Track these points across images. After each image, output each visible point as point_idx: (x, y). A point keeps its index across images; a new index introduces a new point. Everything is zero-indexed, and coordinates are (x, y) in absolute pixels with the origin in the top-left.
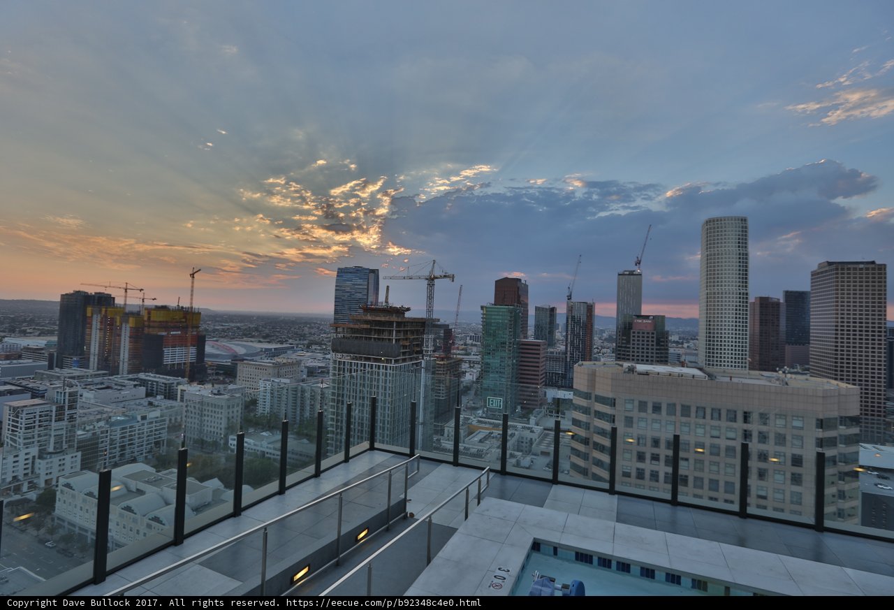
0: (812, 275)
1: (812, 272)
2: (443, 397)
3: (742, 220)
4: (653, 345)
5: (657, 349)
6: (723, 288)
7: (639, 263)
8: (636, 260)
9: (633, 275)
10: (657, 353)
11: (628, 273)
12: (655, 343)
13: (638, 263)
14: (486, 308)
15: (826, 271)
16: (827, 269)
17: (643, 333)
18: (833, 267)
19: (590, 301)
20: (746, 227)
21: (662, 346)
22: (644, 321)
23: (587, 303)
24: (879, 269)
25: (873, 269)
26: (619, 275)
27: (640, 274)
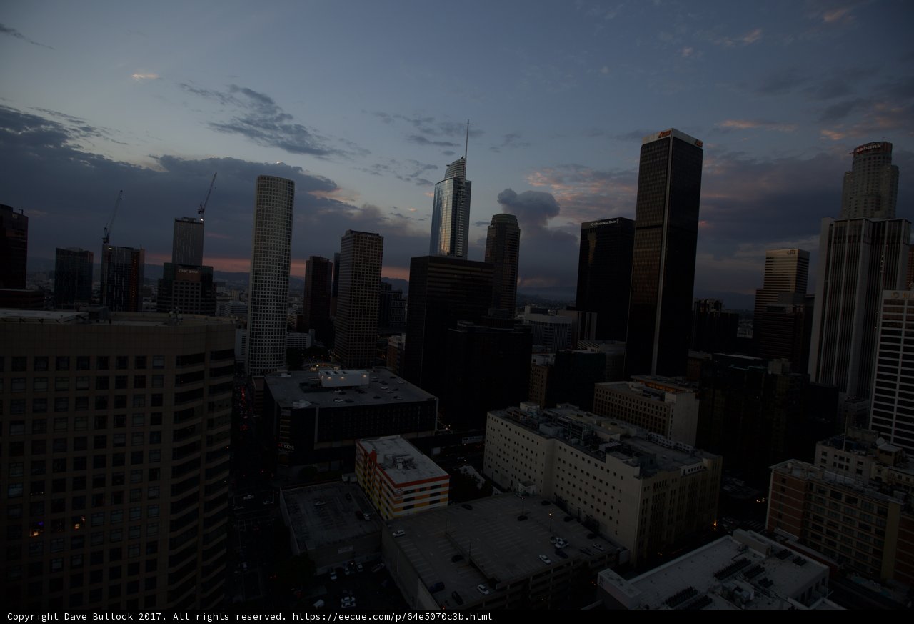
0: (342, 240)
1: (342, 238)
3: (289, 183)
4: (197, 297)
5: (202, 301)
6: (269, 243)
7: (203, 212)
8: (199, 207)
9: (192, 222)
10: (202, 305)
11: (187, 220)
12: (200, 295)
13: (201, 211)
15: (349, 238)
16: (350, 236)
17: (187, 284)
18: (353, 234)
19: (136, 247)
20: (292, 190)
21: (208, 297)
22: (190, 272)
23: (132, 249)
24: (380, 240)
25: (376, 240)
26: (177, 221)
27: (202, 224)
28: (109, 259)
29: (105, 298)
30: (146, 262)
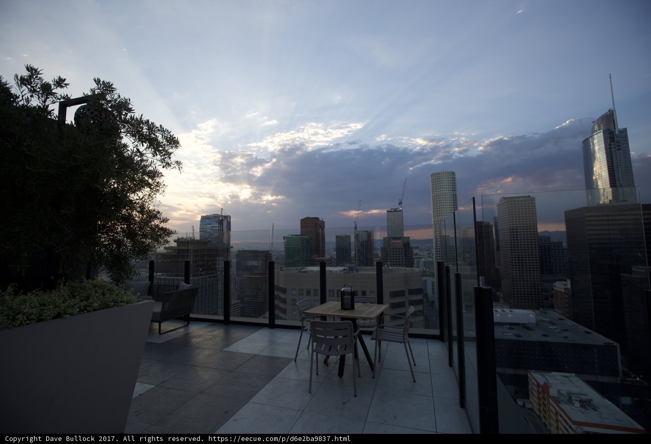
0: (498, 206)
1: (498, 204)
2: (261, 300)
3: (452, 173)
4: (402, 257)
5: (405, 259)
6: (443, 217)
8: (399, 201)
9: (396, 211)
10: (405, 262)
11: (393, 210)
12: (404, 255)
13: (400, 203)
14: (287, 238)
15: (503, 203)
17: (396, 249)
18: (506, 200)
19: (369, 230)
20: (454, 178)
21: (409, 256)
22: (397, 241)
23: (367, 231)
24: (532, 200)
25: (528, 200)
26: (388, 211)
27: (401, 211)
28: (358, 239)
29: (357, 261)
30: (375, 238)
